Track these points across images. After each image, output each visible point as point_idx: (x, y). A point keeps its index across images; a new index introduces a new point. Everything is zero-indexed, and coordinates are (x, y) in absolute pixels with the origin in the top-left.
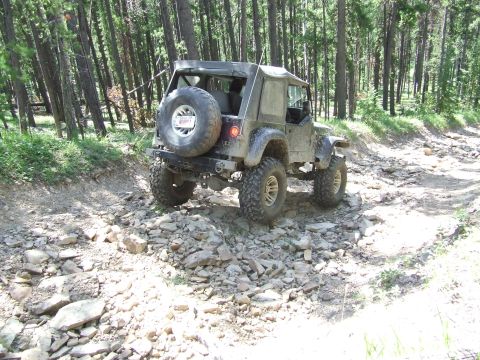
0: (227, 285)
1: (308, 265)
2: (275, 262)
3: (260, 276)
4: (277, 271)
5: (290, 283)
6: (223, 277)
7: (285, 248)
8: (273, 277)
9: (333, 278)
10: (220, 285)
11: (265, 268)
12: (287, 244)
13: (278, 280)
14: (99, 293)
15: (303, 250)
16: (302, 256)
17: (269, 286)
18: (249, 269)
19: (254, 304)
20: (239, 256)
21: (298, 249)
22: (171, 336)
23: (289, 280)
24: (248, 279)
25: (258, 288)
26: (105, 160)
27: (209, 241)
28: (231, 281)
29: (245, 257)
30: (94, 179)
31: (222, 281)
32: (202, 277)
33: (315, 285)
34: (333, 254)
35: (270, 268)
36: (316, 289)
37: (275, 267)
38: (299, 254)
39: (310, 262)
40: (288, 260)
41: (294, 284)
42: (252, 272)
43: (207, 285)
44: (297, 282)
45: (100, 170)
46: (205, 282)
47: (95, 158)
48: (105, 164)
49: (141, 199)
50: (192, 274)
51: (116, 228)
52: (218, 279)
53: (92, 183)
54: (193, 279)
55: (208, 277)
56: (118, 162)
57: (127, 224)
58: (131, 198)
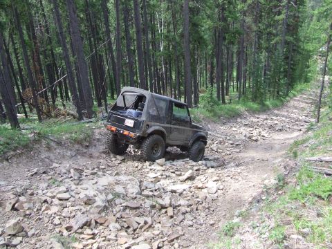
0: (109, 240)
1: (171, 220)
2: (146, 219)
3: (135, 230)
4: (147, 226)
5: (158, 235)
6: (106, 233)
7: (153, 207)
8: (145, 231)
9: (190, 228)
10: (104, 241)
11: (139, 224)
12: (154, 204)
13: (149, 233)
15: (166, 208)
16: (166, 212)
17: (141, 238)
18: (126, 226)
20: (118, 215)
21: (163, 207)
23: (156, 232)
24: (126, 234)
25: (133, 241)
26: (16, 145)
27: (95, 205)
28: (112, 236)
29: (123, 216)
30: (7, 160)
31: (105, 237)
32: (88, 235)
33: (176, 236)
34: (189, 209)
35: (142, 224)
36: (177, 238)
37: (146, 223)
38: (164, 211)
39: (172, 217)
40: (155, 215)
41: (160, 236)
42: (128, 227)
43: (94, 241)
44: (163, 234)
45: (12, 153)
46: (93, 238)
47: (8, 144)
48: (16, 148)
49: (44, 173)
50: (81, 233)
51: (22, 198)
52: (102, 235)
53: (5, 163)
54: (82, 236)
55: (93, 234)
56: (26, 146)
57: (32, 194)
58: (36, 173)
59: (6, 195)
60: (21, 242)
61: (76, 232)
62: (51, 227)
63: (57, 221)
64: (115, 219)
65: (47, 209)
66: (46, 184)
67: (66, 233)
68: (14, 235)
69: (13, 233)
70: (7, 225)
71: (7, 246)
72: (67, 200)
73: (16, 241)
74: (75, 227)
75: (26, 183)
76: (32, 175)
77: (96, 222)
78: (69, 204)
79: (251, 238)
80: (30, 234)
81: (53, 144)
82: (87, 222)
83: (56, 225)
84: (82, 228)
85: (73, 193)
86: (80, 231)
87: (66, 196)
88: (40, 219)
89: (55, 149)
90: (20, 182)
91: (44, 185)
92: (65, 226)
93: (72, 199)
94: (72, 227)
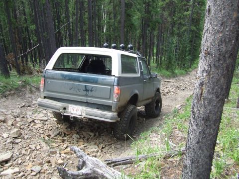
0: (73, 143)
3: (88, 139)
5: (102, 142)
6: (71, 139)
8: (94, 139)
10: (70, 143)
11: (91, 136)
13: (97, 141)
14: (13, 148)
17: (93, 143)
19: (86, 150)
22: (50, 164)
24: (83, 141)
25: (88, 144)
26: (11, 88)
28: (75, 141)
29: (81, 131)
30: (5, 97)
31: (71, 141)
32: (60, 140)
36: (114, 143)
37: (95, 135)
42: (84, 137)
45: (8, 93)
46: (63, 142)
47: (6, 87)
48: (11, 90)
49: (29, 106)
50: (56, 139)
51: (18, 119)
52: (69, 140)
53: (4, 99)
54: (57, 141)
55: (63, 140)
56: (17, 89)
57: (23, 117)
58: (24, 106)
59: (8, 116)
60: (21, 141)
61: (53, 138)
62: (38, 134)
63: (41, 131)
64: (76, 132)
65: (34, 125)
66: (31, 113)
67: (47, 138)
68: (16, 138)
69: (16, 136)
70: (12, 132)
71: (13, 143)
72: (46, 121)
73: (18, 141)
74: (53, 135)
75: (19, 111)
76: (22, 107)
77: (65, 134)
78: (47, 123)
79: (156, 139)
80: (26, 137)
81: (33, 89)
82: (59, 133)
83: (41, 134)
84: (56, 136)
85: (49, 118)
86: (55, 138)
87: (45, 118)
88: (31, 130)
89: (35, 92)
90: (15, 111)
91: (29, 113)
92: (46, 134)
93: (49, 121)
94: (50, 135)
